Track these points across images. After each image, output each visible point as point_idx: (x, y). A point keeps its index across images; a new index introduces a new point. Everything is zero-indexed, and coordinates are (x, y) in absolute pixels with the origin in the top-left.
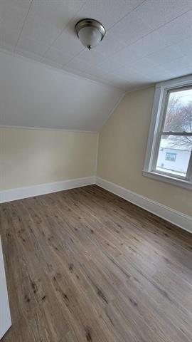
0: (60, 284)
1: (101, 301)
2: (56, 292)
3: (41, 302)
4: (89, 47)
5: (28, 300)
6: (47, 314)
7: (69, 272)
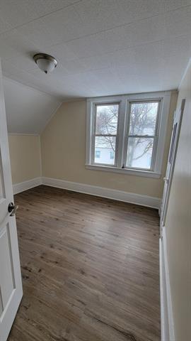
0: (49, 259)
1: (83, 254)
2: (48, 264)
3: (39, 274)
4: (46, 72)
5: (27, 277)
6: (48, 276)
7: (52, 250)
